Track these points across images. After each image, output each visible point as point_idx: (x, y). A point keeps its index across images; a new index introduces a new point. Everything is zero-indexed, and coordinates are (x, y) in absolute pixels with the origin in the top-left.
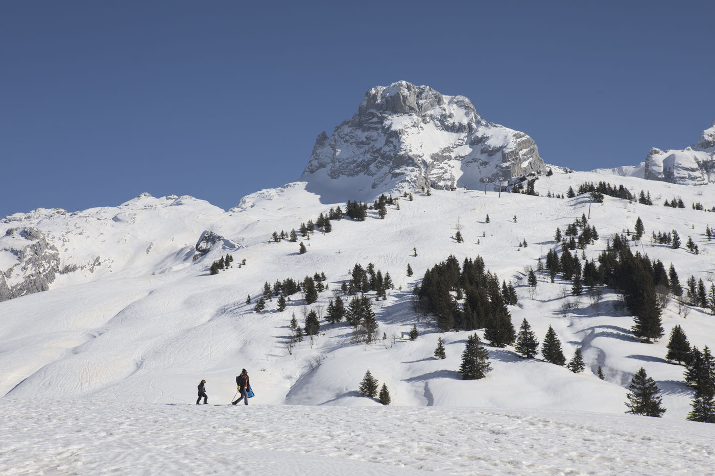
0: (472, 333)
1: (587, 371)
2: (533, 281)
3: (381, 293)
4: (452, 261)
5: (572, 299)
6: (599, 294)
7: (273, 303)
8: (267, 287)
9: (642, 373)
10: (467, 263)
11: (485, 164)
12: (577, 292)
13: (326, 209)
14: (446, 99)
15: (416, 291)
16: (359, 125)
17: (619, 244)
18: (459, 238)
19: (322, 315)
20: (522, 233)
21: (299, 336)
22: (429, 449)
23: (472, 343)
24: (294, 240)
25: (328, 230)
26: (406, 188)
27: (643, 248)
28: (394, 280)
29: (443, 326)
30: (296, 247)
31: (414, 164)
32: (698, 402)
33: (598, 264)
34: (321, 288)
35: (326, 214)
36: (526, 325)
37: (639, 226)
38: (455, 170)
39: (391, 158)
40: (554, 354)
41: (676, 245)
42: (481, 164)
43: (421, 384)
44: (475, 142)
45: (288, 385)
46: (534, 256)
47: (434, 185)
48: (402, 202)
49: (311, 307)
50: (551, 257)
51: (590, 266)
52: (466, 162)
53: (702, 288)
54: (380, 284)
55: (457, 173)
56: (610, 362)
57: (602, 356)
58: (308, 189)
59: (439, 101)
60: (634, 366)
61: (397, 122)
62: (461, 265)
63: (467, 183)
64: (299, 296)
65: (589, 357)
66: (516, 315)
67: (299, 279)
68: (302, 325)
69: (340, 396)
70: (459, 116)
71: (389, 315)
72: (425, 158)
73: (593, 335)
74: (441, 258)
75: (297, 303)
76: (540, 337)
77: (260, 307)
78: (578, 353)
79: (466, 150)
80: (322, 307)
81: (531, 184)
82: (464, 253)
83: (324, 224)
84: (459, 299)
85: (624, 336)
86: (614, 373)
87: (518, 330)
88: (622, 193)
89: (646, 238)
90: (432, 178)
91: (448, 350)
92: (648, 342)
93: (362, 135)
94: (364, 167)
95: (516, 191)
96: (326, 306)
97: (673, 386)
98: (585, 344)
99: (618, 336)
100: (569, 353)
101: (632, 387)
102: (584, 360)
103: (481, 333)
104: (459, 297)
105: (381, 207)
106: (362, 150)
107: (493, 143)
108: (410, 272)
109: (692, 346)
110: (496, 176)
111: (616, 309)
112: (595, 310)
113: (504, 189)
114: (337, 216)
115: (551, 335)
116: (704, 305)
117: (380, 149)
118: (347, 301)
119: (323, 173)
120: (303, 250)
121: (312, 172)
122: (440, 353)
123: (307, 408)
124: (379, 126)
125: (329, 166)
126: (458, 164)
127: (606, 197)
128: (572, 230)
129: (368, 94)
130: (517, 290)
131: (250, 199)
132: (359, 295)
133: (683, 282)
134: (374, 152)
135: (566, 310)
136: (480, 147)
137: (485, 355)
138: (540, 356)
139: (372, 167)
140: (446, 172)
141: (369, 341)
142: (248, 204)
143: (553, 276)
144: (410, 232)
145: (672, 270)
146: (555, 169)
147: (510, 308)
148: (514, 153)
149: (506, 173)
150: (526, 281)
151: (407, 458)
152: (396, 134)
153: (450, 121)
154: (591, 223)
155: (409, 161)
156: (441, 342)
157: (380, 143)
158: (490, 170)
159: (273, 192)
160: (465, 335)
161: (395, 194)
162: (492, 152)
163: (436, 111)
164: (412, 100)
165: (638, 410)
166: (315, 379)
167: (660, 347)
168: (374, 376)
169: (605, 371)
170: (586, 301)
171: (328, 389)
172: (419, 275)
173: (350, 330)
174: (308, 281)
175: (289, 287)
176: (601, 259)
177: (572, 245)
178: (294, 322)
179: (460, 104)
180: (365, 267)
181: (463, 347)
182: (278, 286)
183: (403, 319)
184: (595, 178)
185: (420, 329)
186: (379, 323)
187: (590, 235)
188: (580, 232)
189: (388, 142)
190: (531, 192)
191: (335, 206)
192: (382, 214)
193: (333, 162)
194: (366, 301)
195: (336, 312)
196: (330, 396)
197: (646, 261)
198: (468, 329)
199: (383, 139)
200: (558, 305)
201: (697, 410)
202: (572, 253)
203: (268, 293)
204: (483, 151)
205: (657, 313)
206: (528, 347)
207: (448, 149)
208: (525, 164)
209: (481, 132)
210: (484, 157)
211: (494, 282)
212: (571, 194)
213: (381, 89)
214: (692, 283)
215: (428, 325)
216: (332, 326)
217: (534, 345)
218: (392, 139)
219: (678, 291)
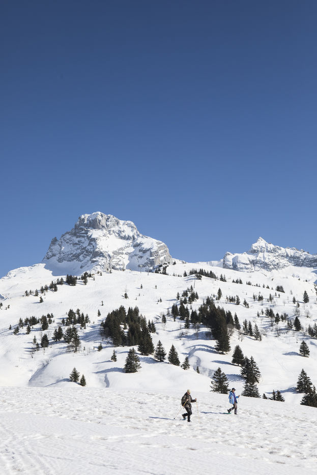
0: (131, 348)
1: (191, 368)
2: (164, 320)
3: (83, 325)
4: (122, 309)
5: (184, 331)
6: (198, 328)
7: (24, 330)
8: (21, 321)
9: (219, 370)
10: (130, 310)
11: (141, 257)
12: (187, 327)
13: (55, 279)
14: (121, 222)
15: (102, 324)
16: (75, 234)
17: (209, 302)
18: (126, 296)
19: (51, 336)
20: (159, 295)
21: (38, 348)
22: (104, 412)
23: (131, 353)
24: (37, 295)
25: (56, 290)
26: (99, 269)
27: (222, 305)
28: (90, 318)
29: (116, 344)
30: (38, 299)
31: (103, 256)
32: (247, 386)
33: (198, 312)
34: (50, 322)
35: (55, 282)
36: (160, 344)
37: (220, 292)
38: (125, 260)
39: (91, 253)
40: (174, 360)
41: (238, 303)
42: (139, 257)
43: (103, 375)
44: (136, 246)
45: (30, 375)
46: (166, 307)
47: (113, 268)
48: (96, 276)
49: (44, 332)
50: (174, 308)
51: (194, 313)
52: (131, 256)
53: (250, 326)
54: (83, 320)
55: (126, 262)
56: (203, 364)
57: (199, 361)
58: (46, 267)
59: (118, 223)
60: (215, 367)
61: (94, 233)
62: (127, 311)
63: (131, 267)
64: (38, 326)
65: (192, 361)
66: (155, 338)
67: (38, 316)
68: (39, 342)
69: (58, 381)
70: (128, 232)
71: (87, 337)
72: (109, 253)
73: (195, 350)
74: (116, 307)
75: (37, 330)
76: (167, 351)
77: (16, 331)
78: (187, 359)
79: (131, 250)
80: (50, 333)
81: (165, 269)
82: (128, 305)
83: (53, 287)
84: (125, 329)
85: (210, 350)
86: (205, 370)
87: (155, 346)
88: (211, 275)
89: (223, 299)
90: (113, 264)
91: (118, 356)
92: (222, 354)
93: (76, 240)
94: (77, 257)
95: (156, 272)
96: (53, 331)
97: (235, 377)
98: (190, 354)
99: (207, 351)
100: (182, 359)
101: (214, 377)
102: (189, 363)
103: (136, 348)
104: (125, 328)
105: (84, 278)
106: (76, 248)
107: (146, 246)
108: (99, 314)
109: (244, 356)
110: (147, 264)
111: (207, 336)
112: (197, 336)
113: (150, 271)
114: (61, 283)
115: (173, 349)
116: (251, 335)
117: (86, 247)
118: (65, 329)
119: (54, 260)
120: (41, 301)
121: (48, 258)
122: (114, 358)
123: (39, 389)
124: (85, 235)
125: (58, 256)
126: (127, 257)
127: (203, 277)
128: (185, 294)
129: (80, 218)
130: (155, 324)
131: (13, 272)
132: (71, 326)
133: (241, 323)
134: (82, 249)
135: (182, 336)
136: (138, 248)
137: (137, 360)
138: (167, 360)
139: (81, 257)
140: (120, 261)
141: (76, 351)
142: (12, 275)
143: (175, 318)
144: (100, 293)
145: (236, 316)
146: (177, 261)
147: (152, 334)
148: (157, 252)
149: (152, 263)
150: (160, 320)
151: (92, 417)
152: (94, 240)
153: (123, 234)
154: (195, 290)
155: (101, 254)
156: (115, 352)
157: (86, 244)
158: (144, 261)
159: (26, 268)
160: (128, 349)
161: (92, 272)
162: (145, 251)
163: (116, 228)
164: (103, 222)
165: (217, 390)
166: (45, 371)
167: (229, 356)
168: (78, 370)
169: (200, 369)
170: (192, 332)
171: (52, 377)
172: (104, 316)
173: (66, 345)
174: (44, 318)
175: (33, 321)
176: (200, 310)
177: (185, 302)
178: (35, 340)
179: (129, 225)
180: (75, 311)
181: (126, 355)
182: (27, 320)
183: (95, 339)
184: (198, 266)
185: (103, 345)
186: (82, 341)
187: (194, 297)
188: (189, 295)
189: (90, 244)
190: (165, 273)
191: (60, 278)
192: (85, 282)
193: (60, 253)
194: (75, 329)
195: (58, 335)
196: (53, 381)
197: (222, 311)
198: (129, 345)
199: (87, 242)
200: (177, 333)
201: (246, 390)
202: (185, 306)
203: (21, 324)
204: (140, 251)
205: (228, 338)
206: (161, 355)
207: (122, 249)
208: (162, 258)
209: (139, 240)
210: (140, 254)
211: (144, 321)
212: (185, 275)
213: (87, 216)
214: (245, 323)
215: (108, 343)
216: (56, 342)
217: (164, 355)
218: (92, 242)
219: (238, 327)
